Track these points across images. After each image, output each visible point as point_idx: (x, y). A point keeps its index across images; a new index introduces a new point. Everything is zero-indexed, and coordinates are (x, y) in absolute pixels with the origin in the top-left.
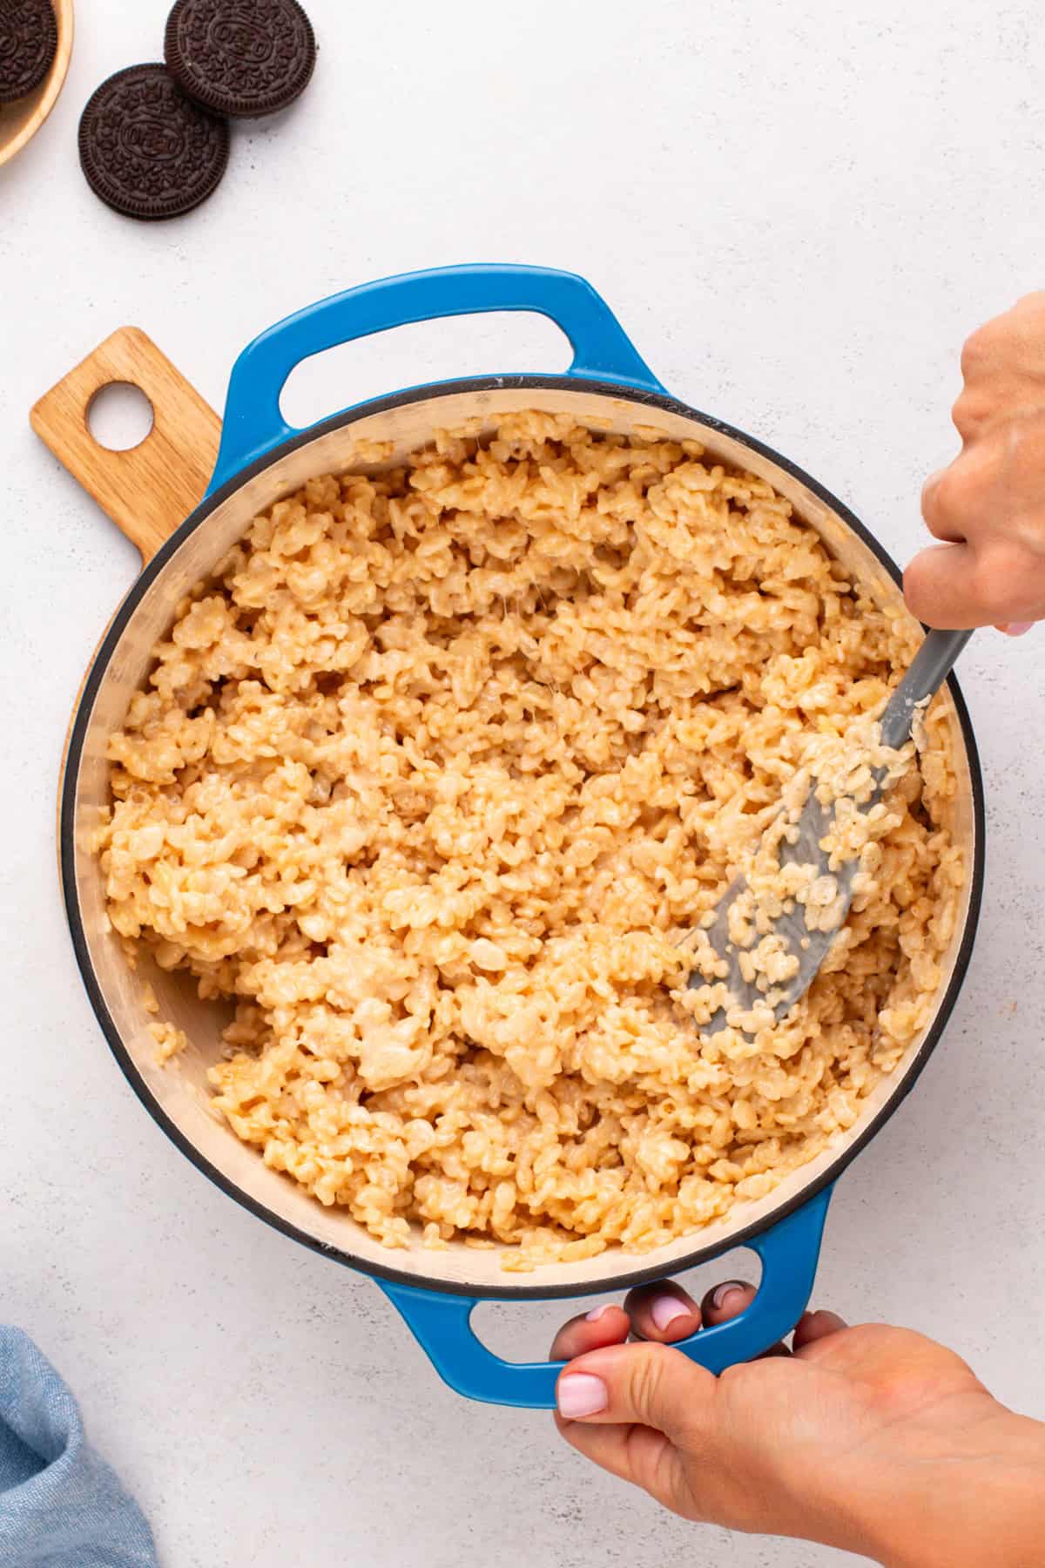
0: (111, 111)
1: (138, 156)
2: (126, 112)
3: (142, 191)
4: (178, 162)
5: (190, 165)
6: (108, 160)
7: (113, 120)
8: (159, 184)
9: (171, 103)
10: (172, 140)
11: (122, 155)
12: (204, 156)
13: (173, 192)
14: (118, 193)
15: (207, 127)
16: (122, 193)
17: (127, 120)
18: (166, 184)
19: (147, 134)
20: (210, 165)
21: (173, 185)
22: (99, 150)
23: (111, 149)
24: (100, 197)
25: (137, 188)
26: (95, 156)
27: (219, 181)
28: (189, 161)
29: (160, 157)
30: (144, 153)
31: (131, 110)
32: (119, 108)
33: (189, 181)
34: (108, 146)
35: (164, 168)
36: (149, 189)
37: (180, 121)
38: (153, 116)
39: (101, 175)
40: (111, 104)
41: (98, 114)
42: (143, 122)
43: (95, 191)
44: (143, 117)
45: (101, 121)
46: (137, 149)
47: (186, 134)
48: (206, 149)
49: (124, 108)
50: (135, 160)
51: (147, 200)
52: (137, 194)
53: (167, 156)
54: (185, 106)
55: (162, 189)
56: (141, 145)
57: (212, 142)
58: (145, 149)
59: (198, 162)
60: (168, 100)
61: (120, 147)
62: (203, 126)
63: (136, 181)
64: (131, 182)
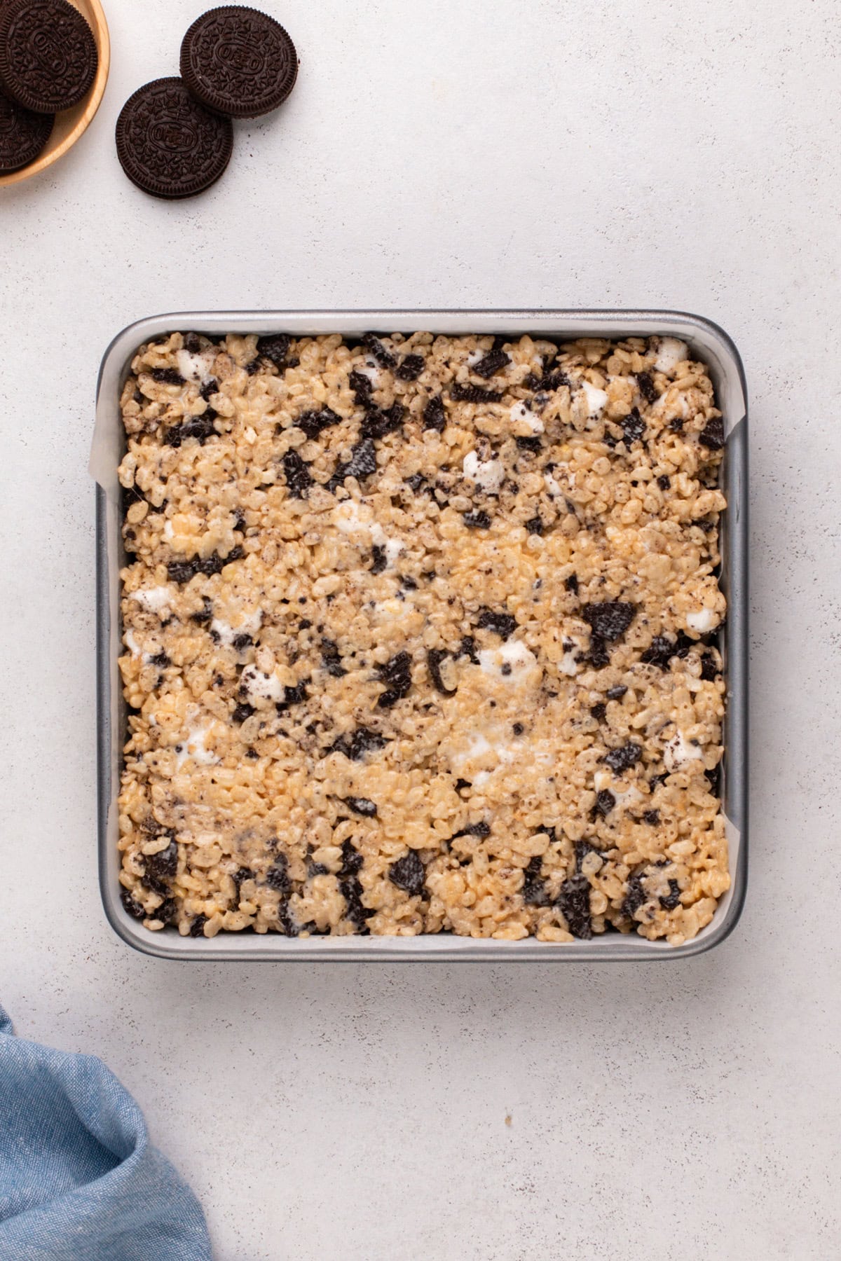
0: (141, 115)
1: (162, 149)
2: (152, 115)
3: (166, 176)
4: (193, 153)
5: (202, 155)
6: (139, 153)
7: (142, 122)
8: (179, 170)
9: (187, 108)
10: (188, 136)
11: (150, 150)
12: (213, 148)
13: (190, 176)
14: (148, 178)
15: (215, 126)
16: (150, 178)
17: (153, 122)
18: (185, 171)
19: (168, 132)
20: (218, 155)
21: (190, 171)
22: (132, 145)
23: (142, 145)
24: (134, 182)
25: (162, 174)
26: (129, 150)
27: (226, 167)
28: (202, 153)
29: (179, 149)
30: (167, 147)
31: (156, 114)
32: (146, 113)
33: (202, 168)
34: (139, 142)
35: (183, 158)
36: (172, 174)
37: (194, 121)
38: (174, 118)
39: (134, 165)
40: (140, 110)
41: (131, 118)
42: (165, 123)
43: (130, 178)
44: (165, 119)
45: (133, 123)
46: (161, 144)
47: (199, 131)
48: (215, 142)
49: (150, 113)
50: (160, 152)
51: (170, 183)
52: (162, 178)
53: (185, 149)
54: (197, 110)
55: (182, 174)
56: (164, 141)
57: (219, 136)
58: (168, 143)
59: (209, 153)
60: (184, 105)
61: (148, 143)
62: (211, 125)
63: (161, 169)
64: (157, 170)
